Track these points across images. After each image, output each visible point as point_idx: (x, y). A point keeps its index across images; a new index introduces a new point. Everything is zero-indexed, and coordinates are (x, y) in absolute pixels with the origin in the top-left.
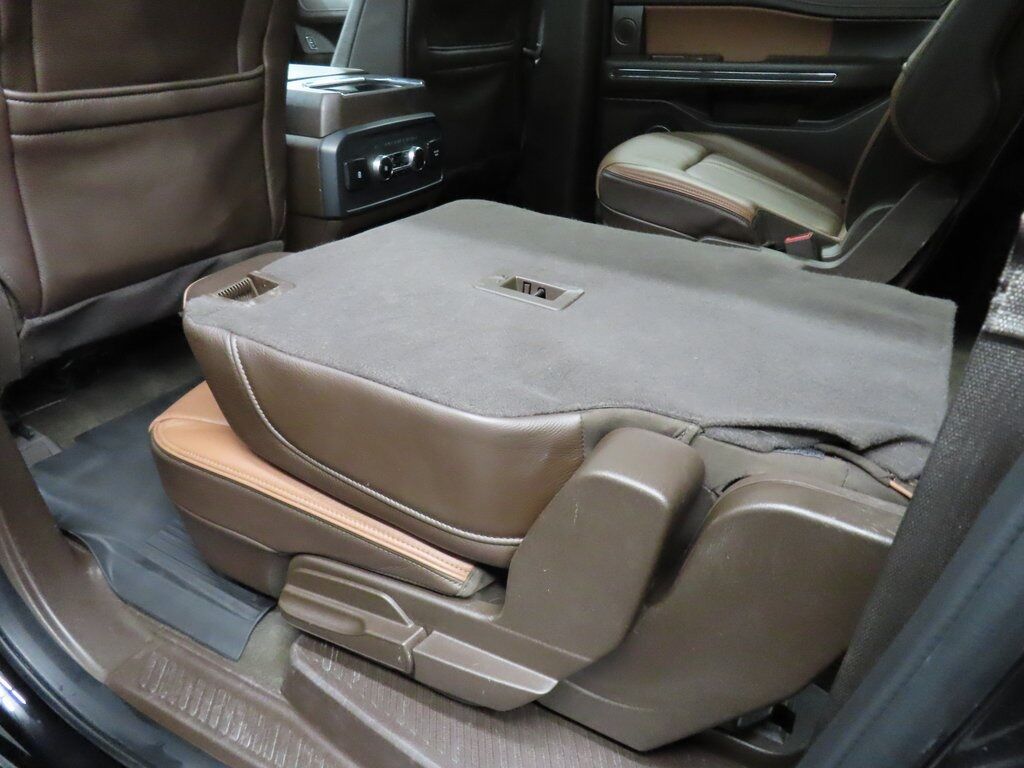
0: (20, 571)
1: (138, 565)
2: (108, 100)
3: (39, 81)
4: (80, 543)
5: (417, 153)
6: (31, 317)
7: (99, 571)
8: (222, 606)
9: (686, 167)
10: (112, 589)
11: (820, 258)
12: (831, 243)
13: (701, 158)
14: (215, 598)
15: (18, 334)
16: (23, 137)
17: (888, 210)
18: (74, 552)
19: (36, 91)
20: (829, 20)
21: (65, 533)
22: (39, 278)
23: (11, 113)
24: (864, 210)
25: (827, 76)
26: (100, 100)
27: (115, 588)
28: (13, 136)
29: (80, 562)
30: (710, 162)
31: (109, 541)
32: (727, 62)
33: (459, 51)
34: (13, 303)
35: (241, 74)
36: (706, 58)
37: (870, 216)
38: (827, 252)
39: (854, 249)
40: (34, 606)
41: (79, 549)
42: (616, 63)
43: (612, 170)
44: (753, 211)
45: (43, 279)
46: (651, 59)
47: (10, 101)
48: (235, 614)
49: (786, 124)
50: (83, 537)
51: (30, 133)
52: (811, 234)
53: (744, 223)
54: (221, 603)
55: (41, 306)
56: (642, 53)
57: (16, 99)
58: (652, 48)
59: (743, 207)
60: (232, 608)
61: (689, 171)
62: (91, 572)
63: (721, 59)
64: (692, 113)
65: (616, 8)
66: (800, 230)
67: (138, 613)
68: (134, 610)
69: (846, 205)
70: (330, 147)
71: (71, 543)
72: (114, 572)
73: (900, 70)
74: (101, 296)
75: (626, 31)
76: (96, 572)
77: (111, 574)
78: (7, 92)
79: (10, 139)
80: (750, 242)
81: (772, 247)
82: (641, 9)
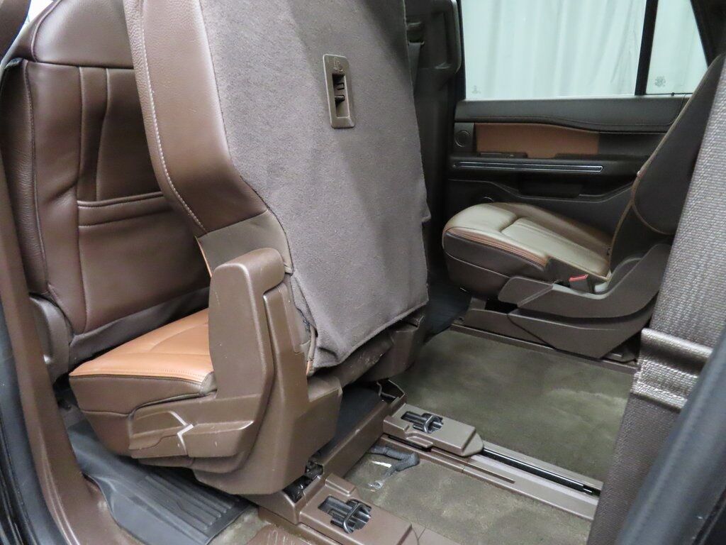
0: (56, 504)
1: (131, 502)
3: (98, 194)
4: (95, 484)
6: (78, 334)
7: (105, 504)
8: (183, 533)
9: (502, 229)
10: (113, 518)
11: (593, 292)
12: (601, 281)
13: (513, 222)
14: (180, 527)
15: (69, 344)
16: (86, 227)
17: (638, 261)
18: (90, 491)
19: (95, 200)
20: (595, 132)
21: (86, 477)
22: (85, 309)
23: (81, 213)
24: (622, 260)
25: (595, 168)
26: (132, 203)
27: (115, 518)
28: (80, 227)
29: (93, 497)
30: (519, 224)
31: (114, 484)
32: (530, 158)
34: (68, 325)
36: (516, 155)
37: (626, 264)
38: (598, 288)
39: (616, 286)
40: (63, 529)
41: (94, 488)
42: (457, 158)
43: (451, 231)
44: (546, 260)
45: (88, 311)
46: (480, 155)
47: (80, 207)
48: (192, 539)
49: (572, 197)
50: (98, 480)
51: (89, 225)
52: (587, 276)
54: (183, 530)
55: (84, 327)
56: (474, 152)
57: (83, 206)
58: (480, 148)
59: (540, 258)
60: (190, 534)
61: (504, 232)
62: (100, 504)
63: (526, 156)
64: (508, 190)
65: (456, 124)
66: (580, 273)
67: (128, 535)
68: (126, 533)
69: (610, 256)
71: (89, 484)
72: (115, 505)
73: (635, 176)
74: (121, 319)
75: (463, 138)
76: (103, 505)
77: (113, 506)
78: (79, 202)
79: (78, 229)
80: (546, 281)
81: (561, 284)
82: (472, 125)
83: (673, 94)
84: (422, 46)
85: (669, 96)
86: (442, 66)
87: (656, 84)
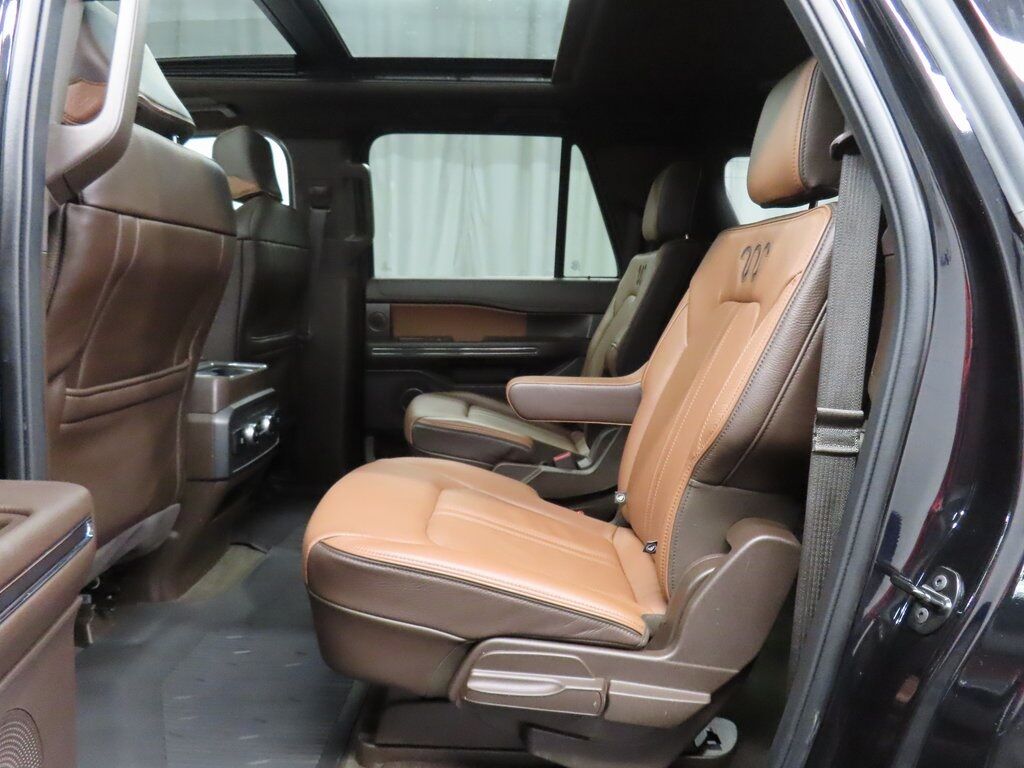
2: (115, 392)
3: (79, 381)
5: (272, 421)
9: (466, 414)
11: (578, 468)
12: (581, 458)
13: (468, 409)
19: (77, 388)
20: (524, 314)
23: (67, 406)
25: (530, 350)
28: (61, 425)
30: (475, 411)
32: (458, 342)
33: (266, 340)
35: (175, 368)
38: (583, 463)
39: (601, 458)
43: (423, 422)
44: (530, 441)
46: (399, 341)
47: (67, 397)
52: (568, 454)
53: (526, 450)
56: (390, 338)
57: (71, 395)
58: (397, 333)
65: (368, 305)
66: (561, 452)
70: (221, 421)
75: (377, 321)
78: (68, 390)
79: (59, 428)
80: (532, 463)
81: (545, 464)
82: (387, 306)
83: (589, 277)
84: (328, 215)
85: (586, 279)
86: (351, 238)
87: (572, 268)
